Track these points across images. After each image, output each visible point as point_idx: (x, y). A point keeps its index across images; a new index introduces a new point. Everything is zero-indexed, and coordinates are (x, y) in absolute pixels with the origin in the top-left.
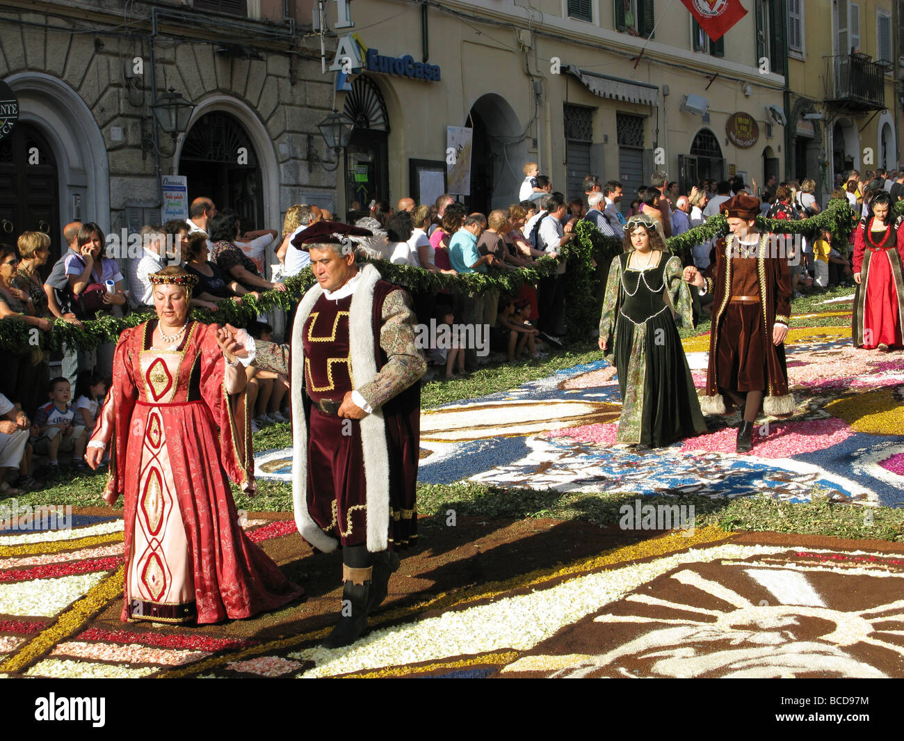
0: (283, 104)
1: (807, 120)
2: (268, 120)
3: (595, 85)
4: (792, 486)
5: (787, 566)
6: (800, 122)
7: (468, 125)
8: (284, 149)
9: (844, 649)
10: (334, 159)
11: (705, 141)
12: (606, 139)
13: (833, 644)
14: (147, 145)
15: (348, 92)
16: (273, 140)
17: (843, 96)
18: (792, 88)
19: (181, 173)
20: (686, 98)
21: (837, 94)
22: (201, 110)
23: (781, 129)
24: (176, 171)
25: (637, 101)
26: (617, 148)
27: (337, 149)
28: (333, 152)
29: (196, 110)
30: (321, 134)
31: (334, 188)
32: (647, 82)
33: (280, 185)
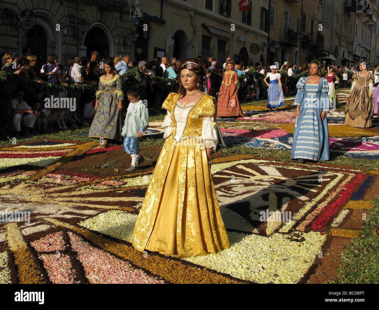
0: (117, 27)
1: (274, 47)
2: (112, 31)
3: (212, 30)
4: (271, 145)
5: (270, 165)
6: (272, 48)
7: (173, 39)
8: (116, 41)
9: (288, 187)
10: (132, 45)
11: (244, 51)
12: (214, 47)
13: (285, 186)
14: (75, 36)
15: (137, 25)
16: (113, 38)
17: (285, 41)
18: (270, 37)
19: (84, 45)
20: (239, 37)
21: (283, 40)
22: (92, 26)
23: (266, 49)
24: (83, 45)
25: (224, 36)
26: (217, 50)
27: (133, 42)
28: (132, 43)
29: (91, 26)
30: (128, 37)
31: (131, 54)
32: (227, 31)
33: (115, 52)
